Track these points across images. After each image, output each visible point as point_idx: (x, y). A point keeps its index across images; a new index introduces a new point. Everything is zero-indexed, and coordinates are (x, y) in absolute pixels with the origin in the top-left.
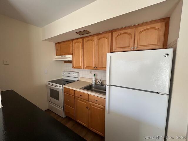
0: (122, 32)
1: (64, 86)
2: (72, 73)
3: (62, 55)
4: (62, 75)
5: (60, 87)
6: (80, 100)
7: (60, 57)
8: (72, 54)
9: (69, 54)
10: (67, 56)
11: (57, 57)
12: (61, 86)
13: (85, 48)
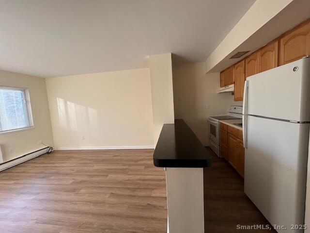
0: (292, 34)
1: (220, 121)
2: (239, 107)
3: (225, 86)
4: (228, 111)
5: (217, 122)
6: (232, 137)
7: (224, 88)
8: (234, 83)
9: (232, 84)
10: (230, 86)
11: (221, 89)
12: (218, 120)
13: (247, 71)
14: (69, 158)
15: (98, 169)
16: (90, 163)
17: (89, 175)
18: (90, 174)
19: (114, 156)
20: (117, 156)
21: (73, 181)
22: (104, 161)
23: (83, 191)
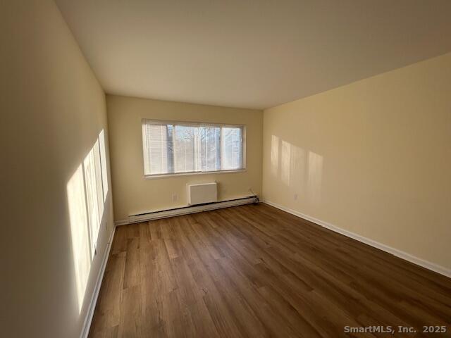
14: (271, 220)
15: (299, 263)
16: (292, 243)
17: (282, 266)
18: (284, 265)
19: (338, 250)
20: (346, 254)
21: (260, 262)
22: (315, 250)
23: (263, 290)
